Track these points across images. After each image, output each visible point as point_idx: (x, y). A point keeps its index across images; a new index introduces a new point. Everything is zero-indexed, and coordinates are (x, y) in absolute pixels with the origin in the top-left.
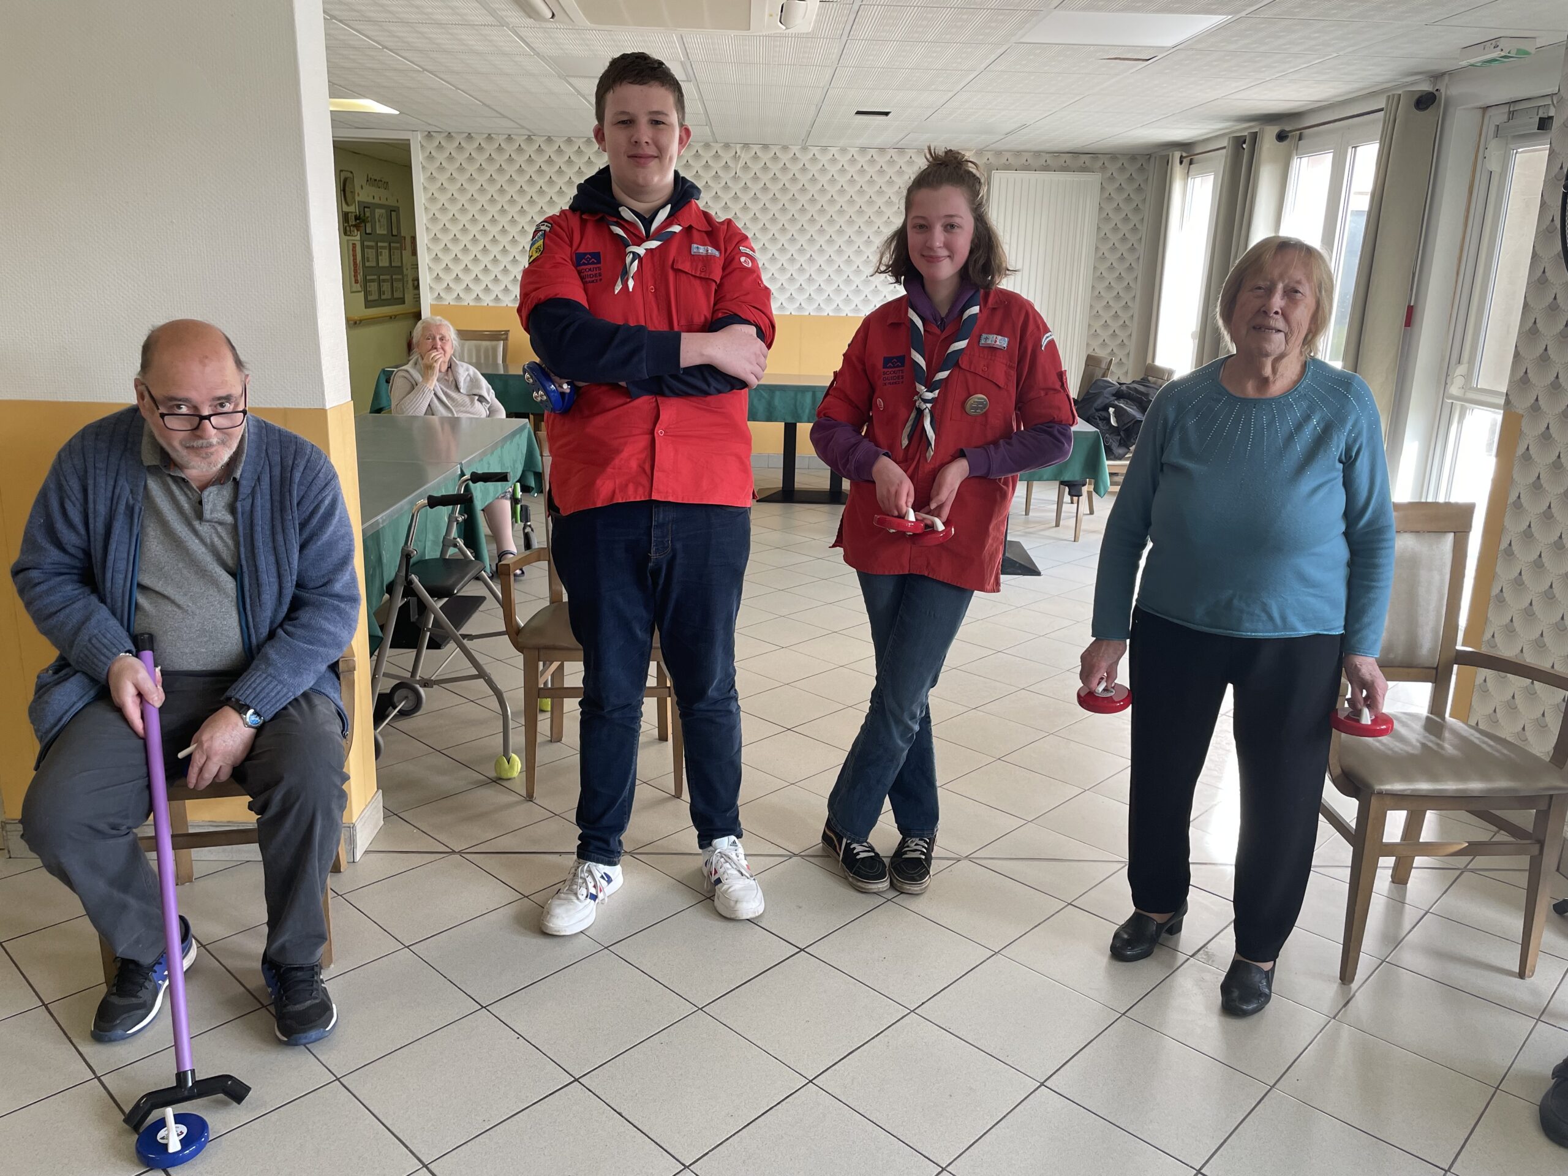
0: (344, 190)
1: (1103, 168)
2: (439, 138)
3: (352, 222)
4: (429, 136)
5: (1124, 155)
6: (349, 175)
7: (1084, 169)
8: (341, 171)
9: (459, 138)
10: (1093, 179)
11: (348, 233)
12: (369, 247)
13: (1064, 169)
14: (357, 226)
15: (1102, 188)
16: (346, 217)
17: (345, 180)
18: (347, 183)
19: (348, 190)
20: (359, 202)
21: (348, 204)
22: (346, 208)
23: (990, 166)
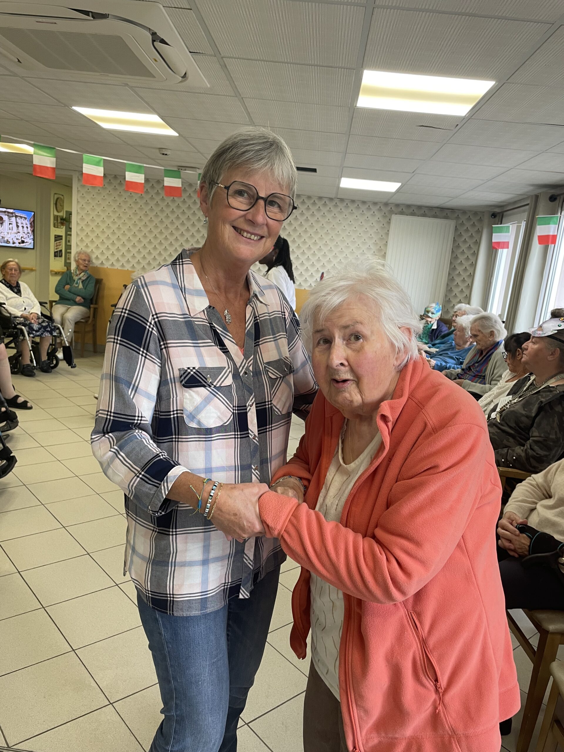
0: (56, 204)
1: (458, 218)
3: (59, 221)
5: (470, 211)
6: (62, 197)
7: (446, 217)
8: (56, 194)
10: (451, 224)
11: (56, 226)
12: (69, 235)
13: (435, 216)
14: (62, 224)
15: (456, 229)
16: (56, 218)
17: (57, 199)
18: (58, 200)
19: (58, 204)
20: (66, 211)
21: (58, 211)
22: (56, 213)
23: (391, 212)
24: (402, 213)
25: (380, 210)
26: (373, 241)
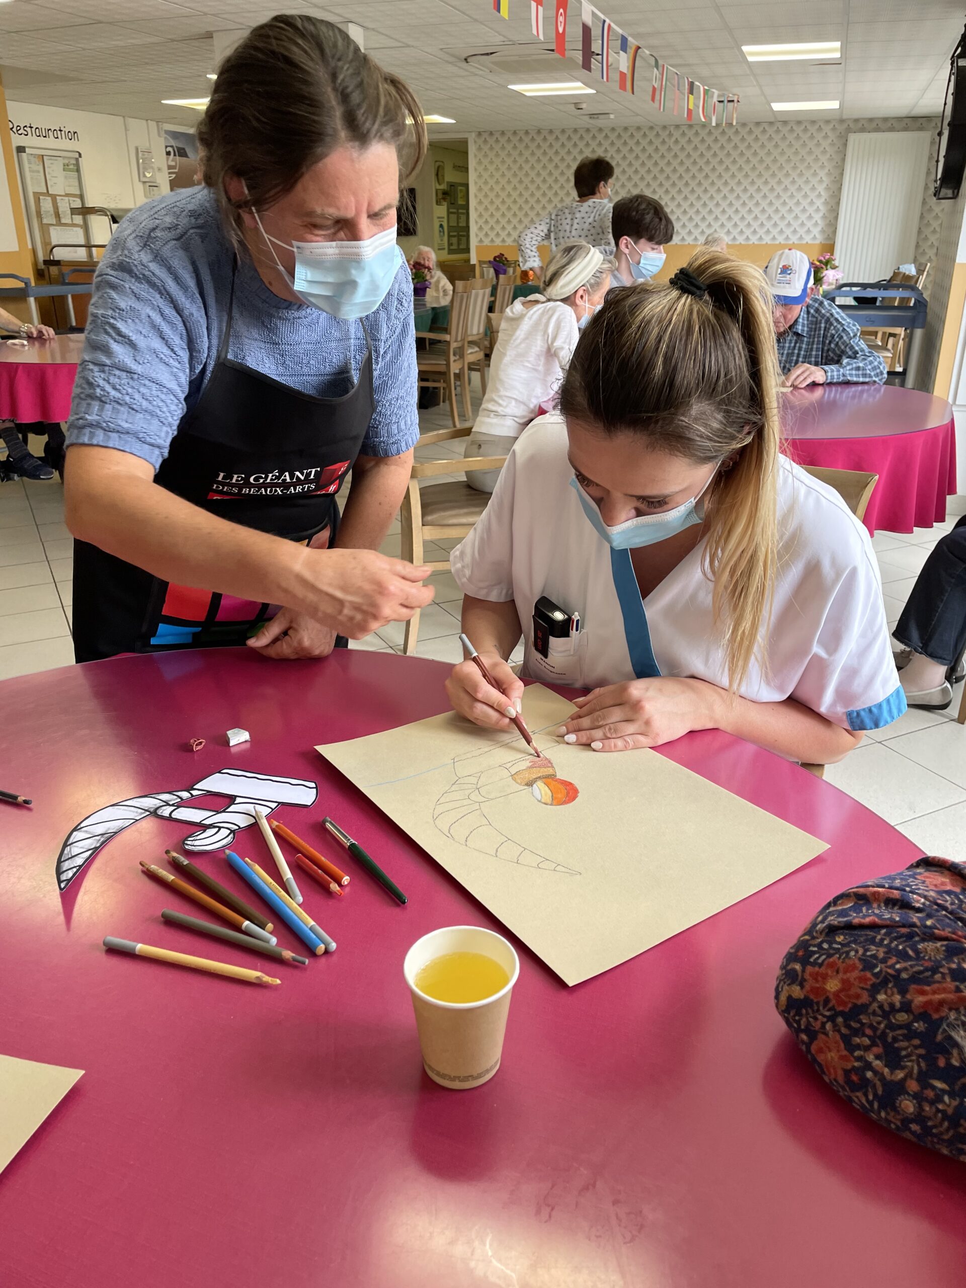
0: (437, 175)
2: (485, 135)
3: (440, 196)
4: (479, 134)
6: (441, 164)
7: (921, 129)
8: (436, 161)
9: (497, 135)
10: (927, 135)
11: (439, 203)
12: (452, 213)
13: (907, 129)
14: (444, 199)
16: (437, 190)
17: (439, 167)
18: (440, 169)
19: (440, 174)
20: (448, 182)
21: (440, 184)
22: (439, 187)
23: (849, 130)
24: (863, 130)
25: (834, 129)
26: (826, 171)
